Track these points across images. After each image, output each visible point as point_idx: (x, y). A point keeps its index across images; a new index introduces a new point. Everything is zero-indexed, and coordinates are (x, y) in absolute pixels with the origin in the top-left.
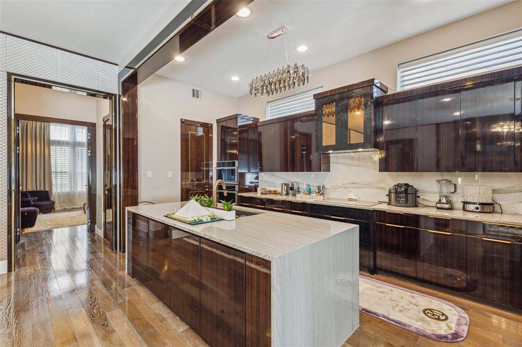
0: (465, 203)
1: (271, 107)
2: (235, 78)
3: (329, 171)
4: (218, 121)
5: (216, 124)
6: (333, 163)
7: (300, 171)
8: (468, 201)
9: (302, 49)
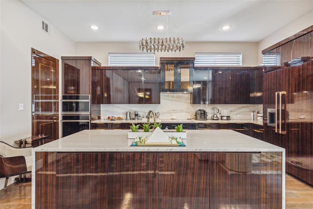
0: (222, 117)
1: (111, 57)
2: (95, 28)
3: (160, 104)
4: (63, 58)
5: (61, 60)
6: (162, 99)
7: (144, 104)
8: (223, 116)
9: (161, 28)
